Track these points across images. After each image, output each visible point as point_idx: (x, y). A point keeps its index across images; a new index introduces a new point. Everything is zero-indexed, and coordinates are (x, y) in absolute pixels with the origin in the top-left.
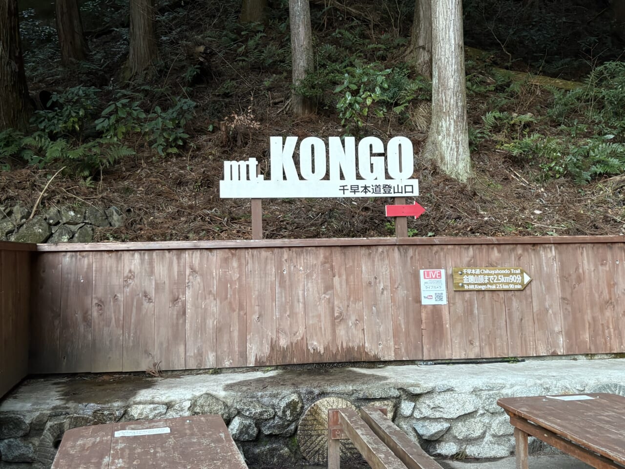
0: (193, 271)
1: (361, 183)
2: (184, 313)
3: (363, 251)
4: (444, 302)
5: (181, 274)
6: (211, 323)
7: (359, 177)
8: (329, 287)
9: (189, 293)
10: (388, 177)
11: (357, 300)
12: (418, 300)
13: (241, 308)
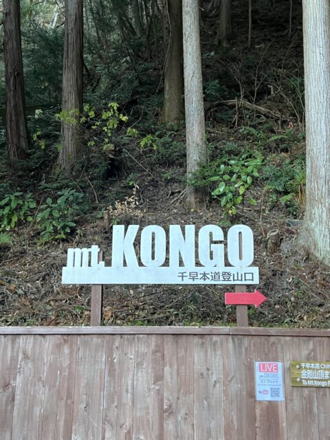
0: (26, 356)
1: (200, 270)
2: (13, 400)
3: (196, 339)
4: (281, 398)
5: (14, 359)
6: (38, 411)
7: (198, 264)
8: (159, 378)
9: (19, 379)
10: (227, 264)
11: (187, 393)
12: (251, 394)
13: (69, 396)
